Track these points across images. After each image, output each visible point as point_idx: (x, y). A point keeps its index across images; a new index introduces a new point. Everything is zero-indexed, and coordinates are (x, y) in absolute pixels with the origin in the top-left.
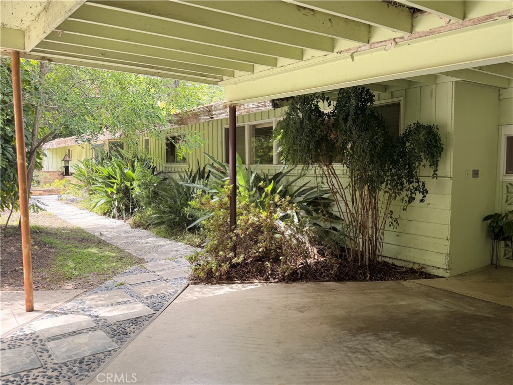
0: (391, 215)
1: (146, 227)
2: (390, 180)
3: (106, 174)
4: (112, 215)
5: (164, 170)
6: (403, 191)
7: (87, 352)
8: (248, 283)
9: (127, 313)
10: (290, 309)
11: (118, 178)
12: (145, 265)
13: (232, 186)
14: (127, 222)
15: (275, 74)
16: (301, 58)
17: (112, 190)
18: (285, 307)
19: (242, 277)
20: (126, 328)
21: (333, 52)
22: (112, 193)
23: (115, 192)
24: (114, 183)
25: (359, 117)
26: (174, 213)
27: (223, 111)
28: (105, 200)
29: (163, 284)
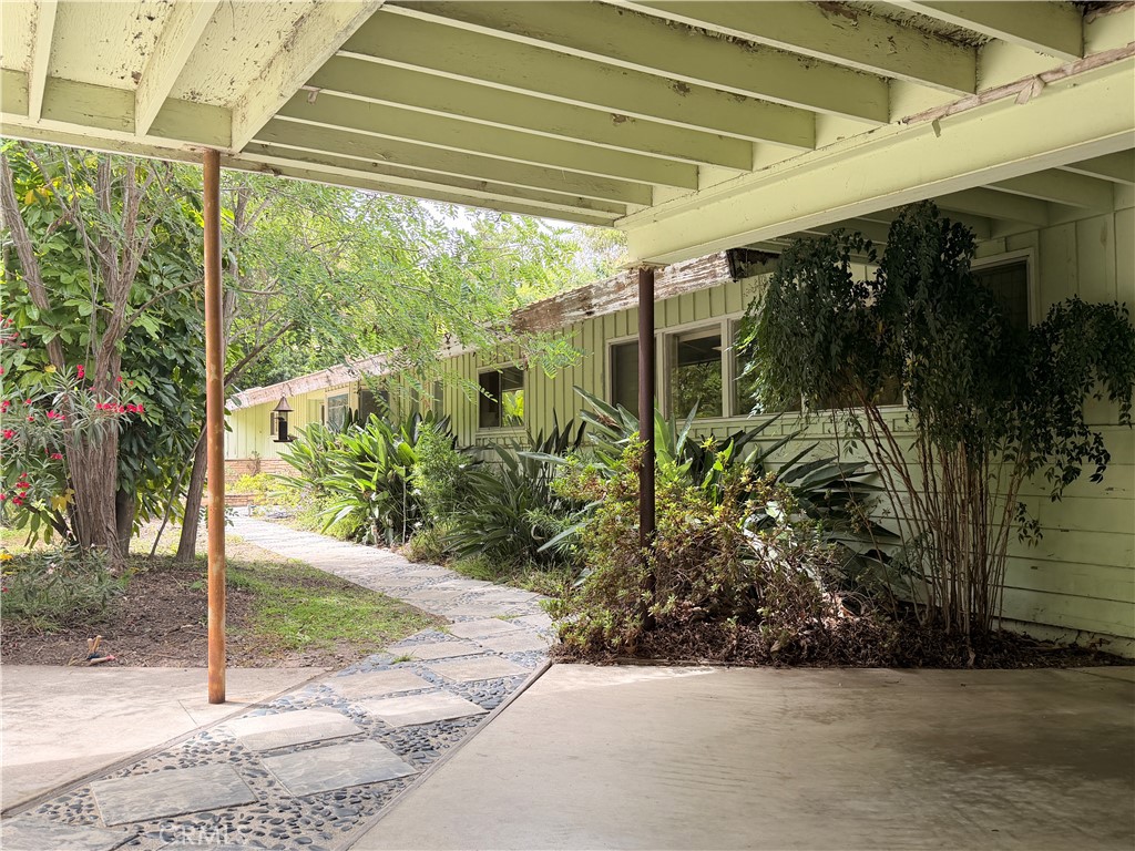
0: (1021, 513)
1: (441, 558)
2: (1019, 428)
3: (356, 451)
4: (365, 539)
5: (473, 443)
6: (1049, 453)
7: (351, 780)
8: (685, 665)
9: (427, 711)
10: (795, 717)
11: (382, 460)
12: (451, 629)
13: (644, 443)
14: (400, 550)
15: (747, 188)
16: (812, 144)
17: (368, 483)
18: (784, 714)
19: (671, 650)
20: (429, 738)
21: (889, 123)
22: (368, 490)
23: (374, 487)
24: (373, 470)
25: (941, 282)
26: (503, 524)
27: (616, 296)
28: (352, 508)
29: (496, 661)
